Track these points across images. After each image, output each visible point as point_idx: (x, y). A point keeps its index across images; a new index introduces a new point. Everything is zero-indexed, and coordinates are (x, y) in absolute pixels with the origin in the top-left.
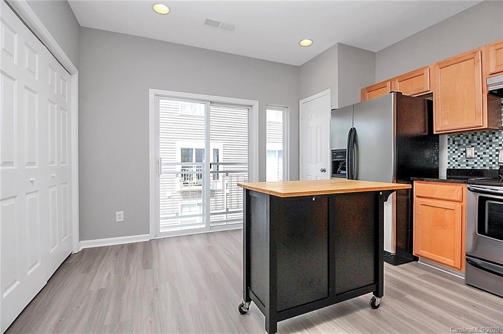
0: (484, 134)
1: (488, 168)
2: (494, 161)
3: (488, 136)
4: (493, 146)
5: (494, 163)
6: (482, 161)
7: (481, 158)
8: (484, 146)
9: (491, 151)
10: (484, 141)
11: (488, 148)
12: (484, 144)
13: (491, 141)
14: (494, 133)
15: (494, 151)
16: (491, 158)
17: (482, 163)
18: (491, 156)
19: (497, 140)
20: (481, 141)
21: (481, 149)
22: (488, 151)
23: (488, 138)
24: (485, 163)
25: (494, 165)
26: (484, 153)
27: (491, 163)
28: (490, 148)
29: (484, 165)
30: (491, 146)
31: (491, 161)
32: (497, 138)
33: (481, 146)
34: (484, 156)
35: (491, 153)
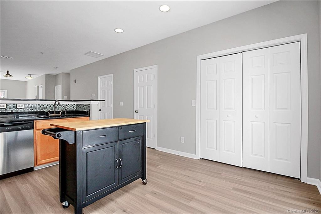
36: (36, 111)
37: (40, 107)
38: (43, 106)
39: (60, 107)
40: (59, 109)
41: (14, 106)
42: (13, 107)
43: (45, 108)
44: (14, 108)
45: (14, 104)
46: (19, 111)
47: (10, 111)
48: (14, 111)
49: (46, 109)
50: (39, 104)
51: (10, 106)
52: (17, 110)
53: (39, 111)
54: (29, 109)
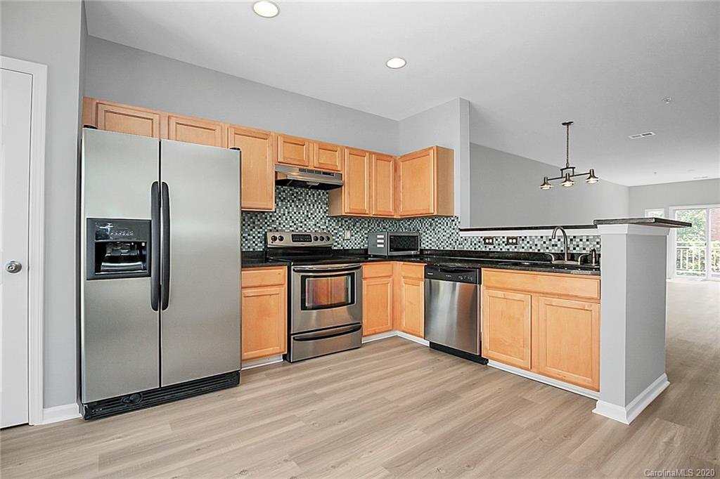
0: (249, 215)
1: (252, 250)
2: (256, 242)
3: (252, 218)
4: (256, 228)
5: (256, 245)
6: (246, 242)
7: (246, 240)
8: (249, 227)
9: (254, 232)
10: (249, 223)
11: (252, 230)
12: (249, 225)
13: (254, 223)
14: (257, 216)
15: (257, 233)
16: (254, 240)
17: (246, 244)
18: (254, 237)
19: (259, 223)
20: (247, 222)
21: (246, 230)
22: (251, 232)
23: (251, 220)
24: (249, 245)
25: (256, 247)
26: (249, 235)
27: (254, 245)
28: (254, 230)
29: (249, 247)
30: (254, 228)
31: (254, 242)
32: (259, 220)
33: (247, 227)
34: (249, 237)
35: (254, 235)
36: (536, 251)
37: (545, 243)
38: (550, 240)
39: (588, 243)
40: (584, 249)
41: (503, 240)
42: (503, 242)
43: (553, 245)
44: (504, 244)
45: (504, 237)
46: (511, 250)
47: (499, 250)
48: (503, 250)
49: (556, 248)
50: (542, 237)
51: (499, 240)
52: (508, 247)
53: (542, 251)
54: (525, 248)
